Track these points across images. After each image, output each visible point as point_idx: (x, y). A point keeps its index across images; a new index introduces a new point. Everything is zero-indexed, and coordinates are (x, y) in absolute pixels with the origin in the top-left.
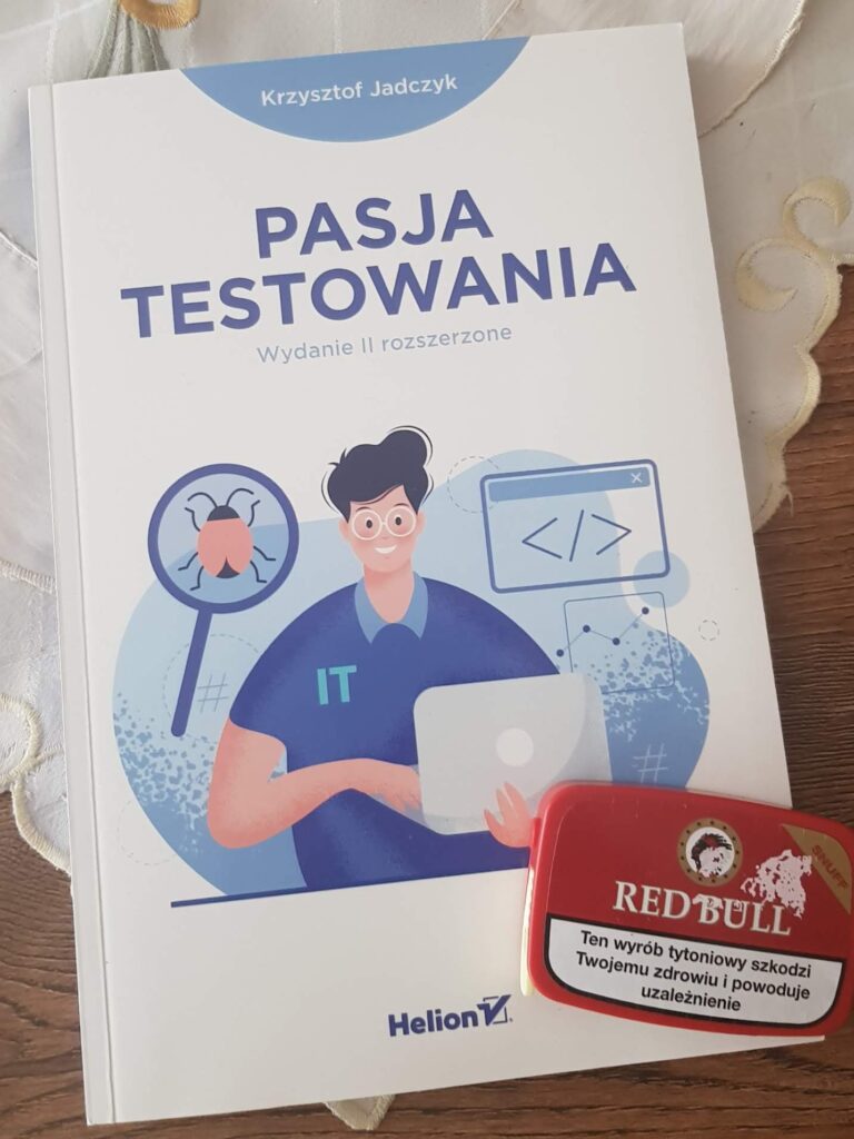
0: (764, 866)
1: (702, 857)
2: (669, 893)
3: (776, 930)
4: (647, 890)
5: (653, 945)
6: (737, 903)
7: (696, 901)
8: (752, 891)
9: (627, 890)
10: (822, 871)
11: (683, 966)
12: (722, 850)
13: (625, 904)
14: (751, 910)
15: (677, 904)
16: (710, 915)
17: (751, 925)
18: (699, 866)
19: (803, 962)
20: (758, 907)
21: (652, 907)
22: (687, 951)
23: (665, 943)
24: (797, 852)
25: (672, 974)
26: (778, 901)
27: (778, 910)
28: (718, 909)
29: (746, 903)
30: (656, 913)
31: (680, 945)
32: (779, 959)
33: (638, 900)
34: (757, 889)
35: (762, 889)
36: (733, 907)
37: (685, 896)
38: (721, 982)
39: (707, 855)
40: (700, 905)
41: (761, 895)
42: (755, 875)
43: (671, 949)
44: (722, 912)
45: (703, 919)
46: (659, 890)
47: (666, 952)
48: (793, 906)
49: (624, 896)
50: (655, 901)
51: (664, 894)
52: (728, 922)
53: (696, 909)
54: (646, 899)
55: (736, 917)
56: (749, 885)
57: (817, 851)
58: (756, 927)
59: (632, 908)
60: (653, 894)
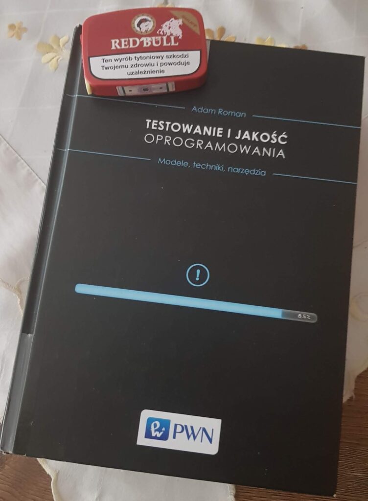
0: (164, 25)
1: (141, 26)
2: (131, 40)
3: (173, 44)
4: (123, 40)
5: (128, 57)
6: (157, 38)
7: (141, 40)
8: (161, 33)
9: (115, 42)
10: (186, 23)
11: (140, 62)
12: (147, 22)
13: (115, 46)
14: (162, 40)
15: (135, 42)
16: (147, 44)
17: (163, 44)
18: (140, 29)
19: (185, 53)
20: (165, 38)
21: (125, 45)
22: (141, 57)
23: (132, 56)
24: (176, 18)
25: (137, 65)
26: (171, 35)
27: (172, 38)
28: (150, 41)
29: (160, 37)
30: (128, 47)
31: (138, 55)
32: (176, 53)
33: (120, 44)
34: (163, 32)
35: (165, 32)
36: (155, 39)
37: (137, 39)
38: (156, 65)
39: (143, 25)
40: (143, 42)
41: (165, 33)
42: (161, 28)
43: (135, 57)
44: (152, 42)
45: (145, 45)
46: (127, 39)
47: (134, 59)
48: (178, 35)
49: (115, 44)
50: (126, 43)
51: (129, 41)
52: (154, 44)
53: (142, 43)
54: (123, 43)
55: (157, 42)
56: (160, 32)
57: (183, 17)
58: (165, 44)
59: (118, 47)
60: (125, 41)
